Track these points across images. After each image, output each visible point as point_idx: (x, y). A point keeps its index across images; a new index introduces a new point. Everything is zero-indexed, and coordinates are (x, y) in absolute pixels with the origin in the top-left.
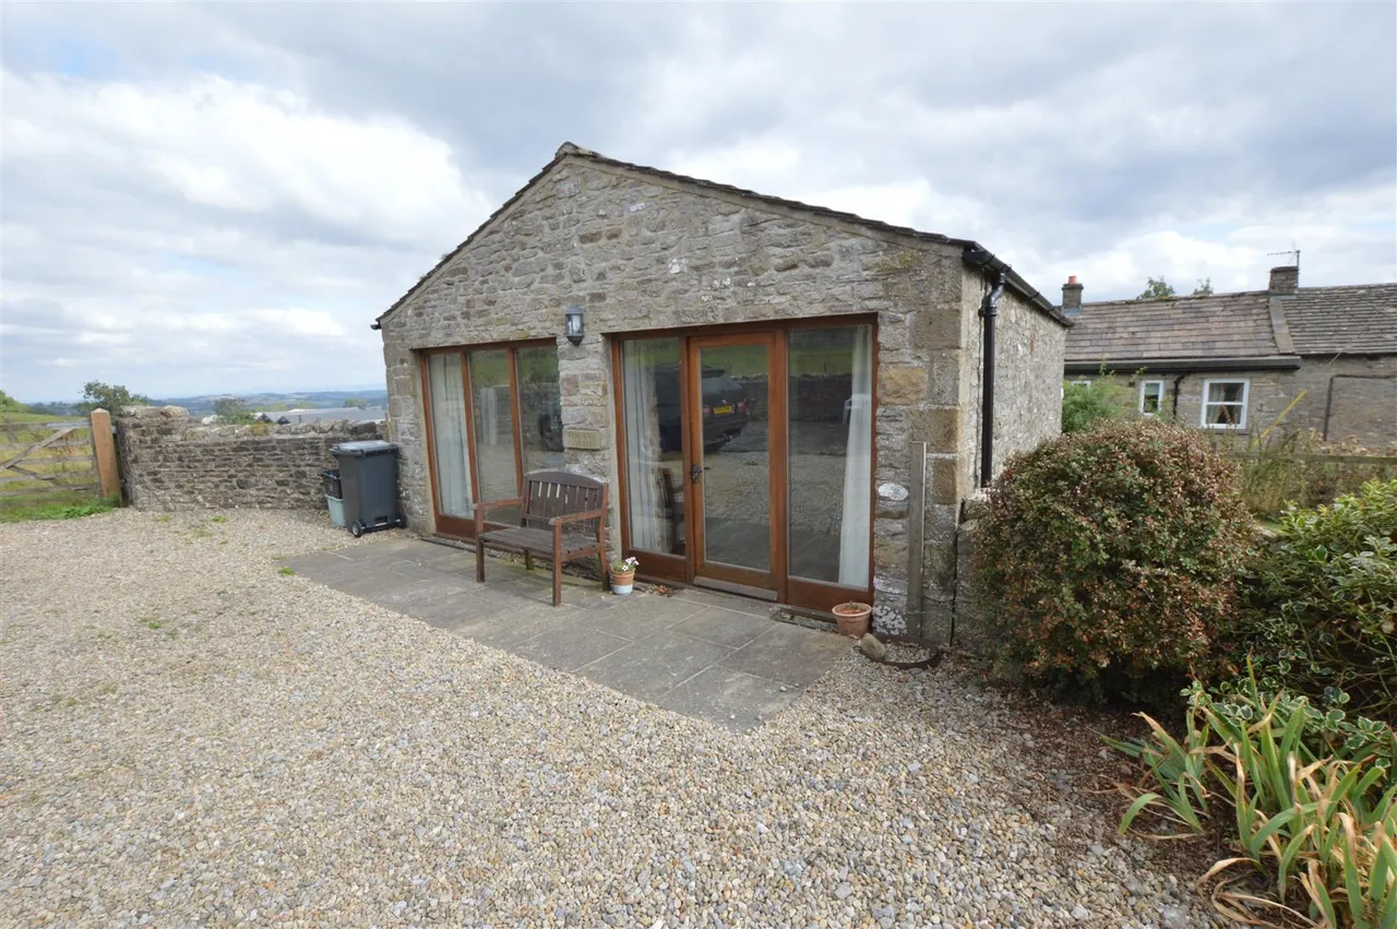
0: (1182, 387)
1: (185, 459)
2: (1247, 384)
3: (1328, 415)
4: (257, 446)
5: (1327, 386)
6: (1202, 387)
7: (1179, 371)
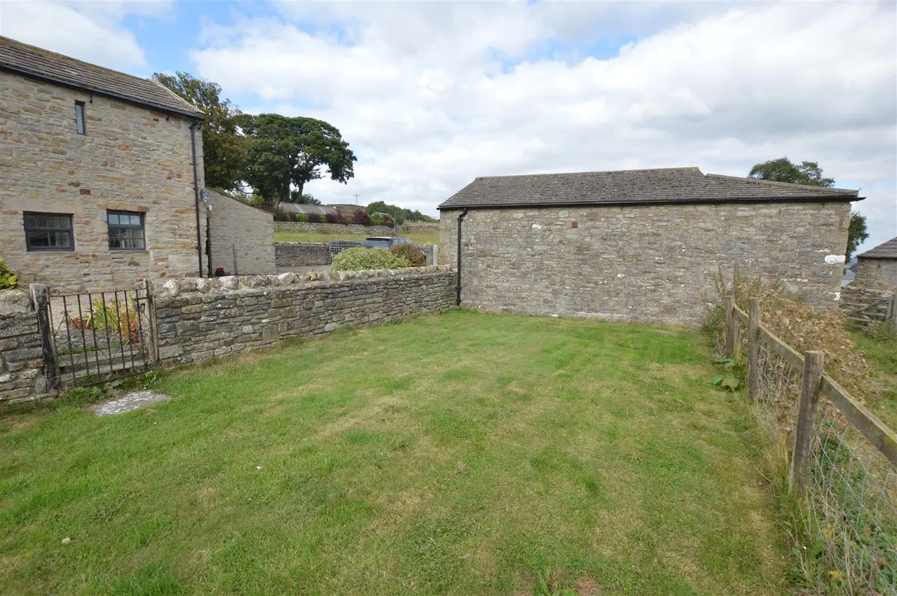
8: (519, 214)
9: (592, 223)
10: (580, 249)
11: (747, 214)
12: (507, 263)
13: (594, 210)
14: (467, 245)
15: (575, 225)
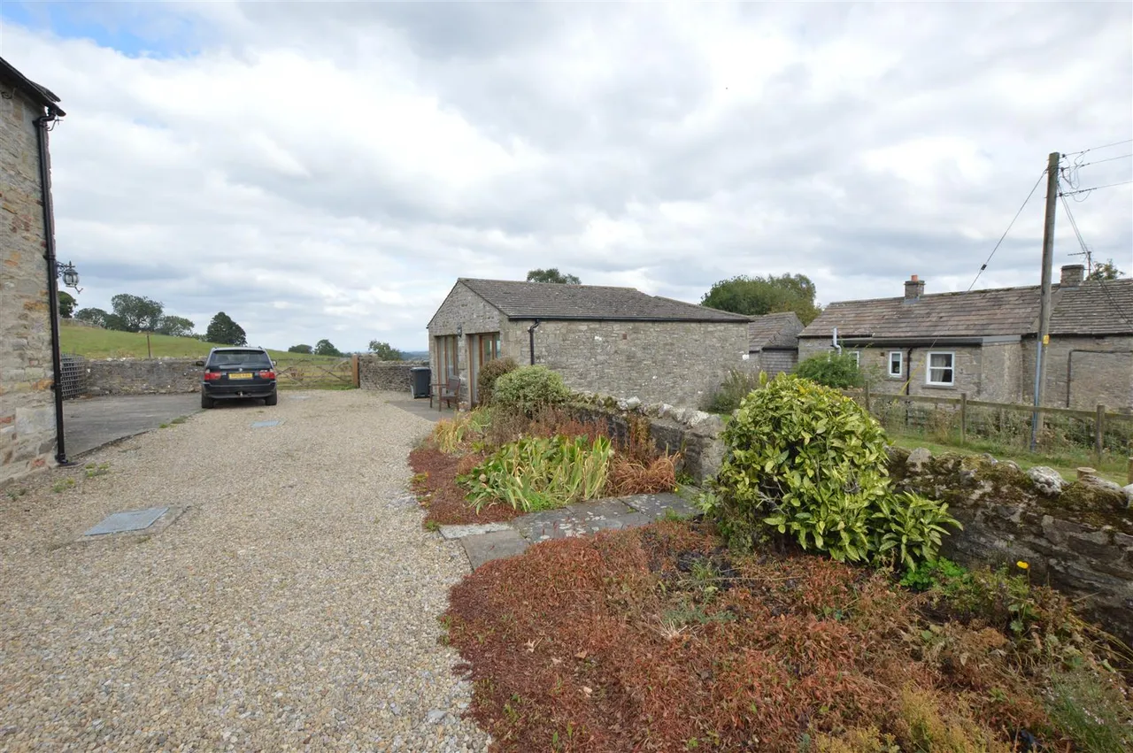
0: (912, 356)
1: (375, 372)
2: (953, 354)
3: (1069, 381)
4: (396, 368)
5: (1067, 358)
6: (925, 357)
7: (911, 346)
8: (583, 327)
9: (635, 335)
10: (630, 357)
11: (712, 329)
12: (576, 374)
13: (637, 324)
14: (538, 358)
15: (625, 337)
